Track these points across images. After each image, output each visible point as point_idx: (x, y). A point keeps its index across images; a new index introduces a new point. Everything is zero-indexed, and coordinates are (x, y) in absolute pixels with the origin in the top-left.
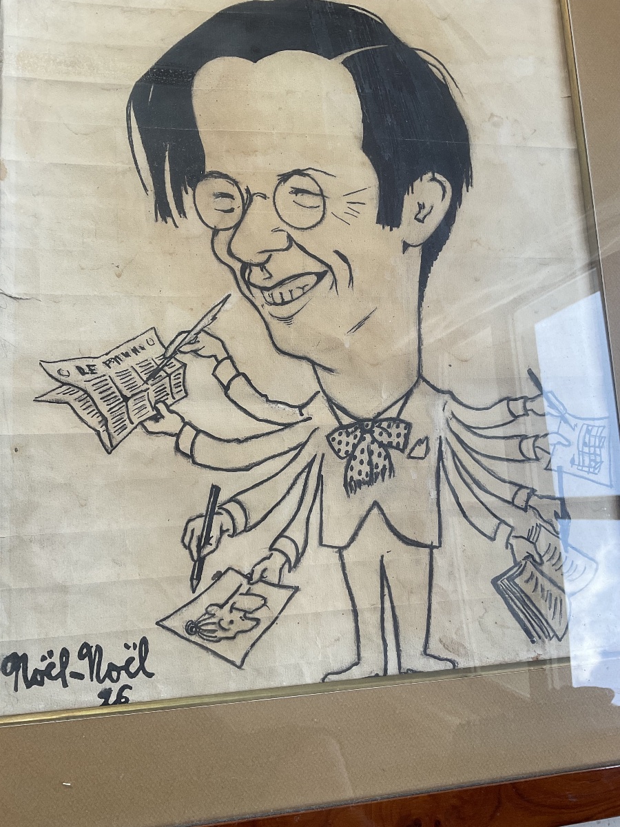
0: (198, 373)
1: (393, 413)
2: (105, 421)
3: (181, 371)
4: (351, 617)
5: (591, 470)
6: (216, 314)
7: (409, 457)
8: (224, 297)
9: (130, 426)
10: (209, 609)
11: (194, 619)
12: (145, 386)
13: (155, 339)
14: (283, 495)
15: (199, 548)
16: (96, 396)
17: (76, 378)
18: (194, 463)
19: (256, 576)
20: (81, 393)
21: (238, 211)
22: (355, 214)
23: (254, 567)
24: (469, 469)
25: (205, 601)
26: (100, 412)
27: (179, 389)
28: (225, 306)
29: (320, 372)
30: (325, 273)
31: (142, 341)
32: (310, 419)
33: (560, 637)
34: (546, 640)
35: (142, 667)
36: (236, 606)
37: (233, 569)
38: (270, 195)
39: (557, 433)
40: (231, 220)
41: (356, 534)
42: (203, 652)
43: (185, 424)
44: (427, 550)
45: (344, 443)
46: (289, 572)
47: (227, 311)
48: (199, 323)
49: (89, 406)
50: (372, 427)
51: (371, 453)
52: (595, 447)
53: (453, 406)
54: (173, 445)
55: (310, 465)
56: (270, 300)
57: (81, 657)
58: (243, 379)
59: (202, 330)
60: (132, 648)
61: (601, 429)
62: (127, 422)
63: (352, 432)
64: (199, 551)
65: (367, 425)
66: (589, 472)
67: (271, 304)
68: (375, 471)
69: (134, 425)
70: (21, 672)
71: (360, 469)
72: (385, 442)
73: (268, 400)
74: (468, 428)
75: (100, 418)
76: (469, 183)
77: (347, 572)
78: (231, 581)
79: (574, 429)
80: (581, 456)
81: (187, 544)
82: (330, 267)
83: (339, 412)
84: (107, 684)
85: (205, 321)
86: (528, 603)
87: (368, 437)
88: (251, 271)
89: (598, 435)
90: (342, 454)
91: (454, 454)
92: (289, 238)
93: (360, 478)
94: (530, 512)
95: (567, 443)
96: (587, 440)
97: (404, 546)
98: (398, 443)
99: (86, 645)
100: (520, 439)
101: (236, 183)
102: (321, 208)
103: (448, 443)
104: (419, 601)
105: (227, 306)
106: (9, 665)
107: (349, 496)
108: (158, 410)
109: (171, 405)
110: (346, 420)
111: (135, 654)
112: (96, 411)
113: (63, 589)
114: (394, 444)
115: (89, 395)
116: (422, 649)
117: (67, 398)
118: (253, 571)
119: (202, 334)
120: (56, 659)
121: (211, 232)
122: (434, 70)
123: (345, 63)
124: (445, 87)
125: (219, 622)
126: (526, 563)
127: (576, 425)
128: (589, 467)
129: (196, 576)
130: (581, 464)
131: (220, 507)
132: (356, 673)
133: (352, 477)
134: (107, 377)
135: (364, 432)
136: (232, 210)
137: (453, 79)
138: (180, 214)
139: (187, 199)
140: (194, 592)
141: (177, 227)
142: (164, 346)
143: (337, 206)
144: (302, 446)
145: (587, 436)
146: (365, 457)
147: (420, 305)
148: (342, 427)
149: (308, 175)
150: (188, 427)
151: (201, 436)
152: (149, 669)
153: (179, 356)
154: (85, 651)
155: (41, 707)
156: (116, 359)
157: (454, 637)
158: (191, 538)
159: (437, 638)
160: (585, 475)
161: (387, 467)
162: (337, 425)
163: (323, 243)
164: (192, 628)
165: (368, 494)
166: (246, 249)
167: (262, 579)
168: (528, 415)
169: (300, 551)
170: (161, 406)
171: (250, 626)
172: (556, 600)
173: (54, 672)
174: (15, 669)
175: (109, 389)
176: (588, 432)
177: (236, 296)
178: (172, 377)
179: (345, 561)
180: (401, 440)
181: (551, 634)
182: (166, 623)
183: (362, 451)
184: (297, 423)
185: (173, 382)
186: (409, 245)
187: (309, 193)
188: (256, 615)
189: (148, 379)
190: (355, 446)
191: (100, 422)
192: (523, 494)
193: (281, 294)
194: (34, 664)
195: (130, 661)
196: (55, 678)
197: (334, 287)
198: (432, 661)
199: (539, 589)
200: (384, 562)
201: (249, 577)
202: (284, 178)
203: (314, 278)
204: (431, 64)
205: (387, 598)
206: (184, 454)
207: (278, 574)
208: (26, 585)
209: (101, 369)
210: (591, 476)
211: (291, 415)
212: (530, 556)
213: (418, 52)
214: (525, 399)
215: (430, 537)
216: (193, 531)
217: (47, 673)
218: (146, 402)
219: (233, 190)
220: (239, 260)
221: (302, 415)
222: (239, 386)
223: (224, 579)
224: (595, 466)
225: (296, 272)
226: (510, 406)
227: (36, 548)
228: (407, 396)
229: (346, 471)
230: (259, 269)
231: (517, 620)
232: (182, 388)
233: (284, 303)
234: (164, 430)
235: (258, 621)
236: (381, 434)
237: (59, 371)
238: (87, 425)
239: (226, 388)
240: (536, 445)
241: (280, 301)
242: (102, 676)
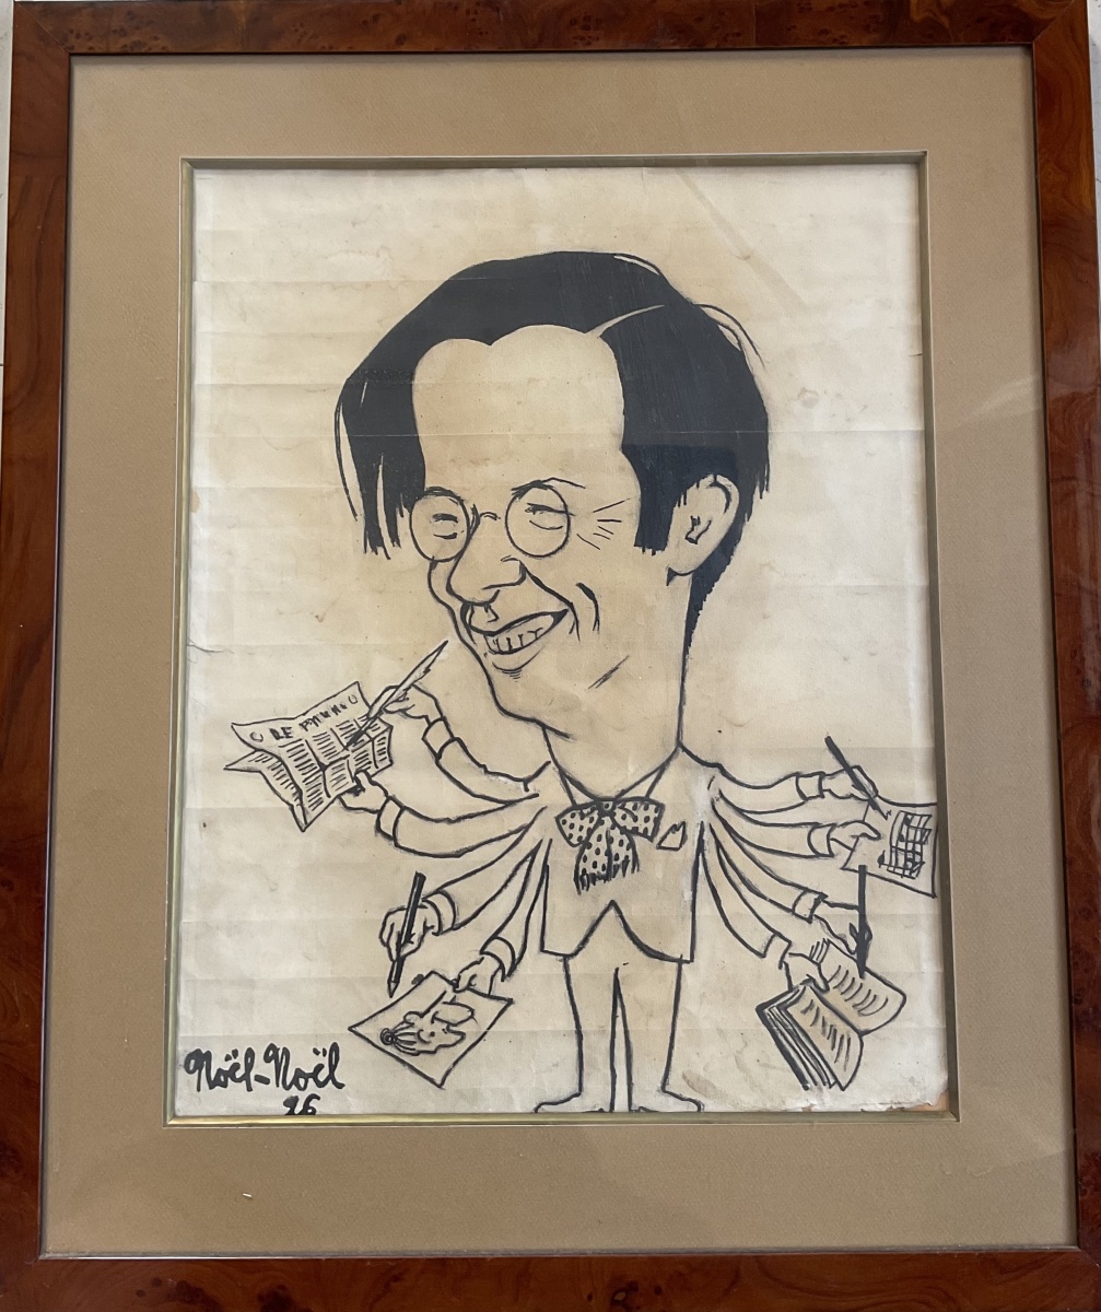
0: (406, 736)
1: (641, 791)
2: (299, 791)
3: (386, 735)
4: (574, 1041)
5: (907, 873)
6: (430, 665)
7: (660, 847)
8: (440, 644)
9: (327, 801)
10: (408, 1018)
11: (391, 1028)
12: (345, 753)
13: (359, 696)
14: (499, 888)
15: (399, 947)
16: (291, 764)
17: (270, 743)
18: (397, 845)
19: (463, 984)
20: (275, 760)
21: (462, 537)
22: (608, 535)
23: (461, 972)
24: (738, 865)
25: (404, 1007)
26: (294, 782)
27: (383, 756)
28: (441, 655)
29: (551, 736)
30: (565, 612)
31: (342, 698)
32: (536, 795)
33: (843, 1085)
34: (825, 1088)
35: (331, 1077)
36: (438, 1016)
37: (436, 973)
38: (501, 514)
39: (863, 822)
40: (452, 548)
41: (585, 941)
42: (399, 1064)
43: (389, 798)
44: (675, 965)
45: (577, 827)
46: (502, 981)
47: (443, 661)
48: (409, 676)
49: (283, 776)
50: (614, 808)
51: (610, 840)
52: (914, 842)
53: (722, 782)
54: (374, 823)
55: (533, 853)
56: (494, 647)
57: (267, 1059)
58: (458, 745)
59: (412, 685)
60: (321, 1054)
61: (925, 819)
62: (324, 795)
63: (589, 814)
64: (398, 950)
65: (607, 806)
66: (903, 875)
67: (496, 653)
68: (614, 863)
69: (331, 799)
70: (204, 1071)
71: (596, 859)
72: (629, 828)
73: (486, 772)
74: (740, 812)
75: (294, 790)
76: (764, 487)
77: (572, 985)
78: (434, 987)
79: (886, 818)
80: (894, 855)
81: (385, 940)
82: (571, 605)
83: (573, 789)
84: (294, 1091)
85: (417, 674)
86: (803, 1039)
87: (607, 820)
88: (473, 612)
89: (921, 826)
90: (574, 841)
91: (719, 845)
92: (523, 569)
93: (595, 871)
94: (816, 922)
95: (875, 836)
96: (904, 833)
97: (645, 957)
98: (646, 830)
99: (272, 1047)
100: (810, 828)
101: (461, 501)
102: (565, 529)
103: (712, 831)
104: (661, 1026)
105: (443, 655)
106: (193, 1062)
107: (579, 893)
108: (358, 781)
109: (374, 775)
110: (581, 799)
111: (325, 1061)
112: (290, 781)
113: (250, 983)
114: (641, 831)
115: (283, 763)
116: (660, 1085)
117: (259, 766)
118: (459, 977)
119: (413, 689)
120: (241, 1059)
121: (428, 563)
122: (727, 333)
123: (604, 337)
124: (740, 356)
125: (418, 1033)
126: (805, 989)
127: (889, 813)
128: (905, 868)
129: (394, 979)
130: (893, 864)
131: (425, 900)
132: (576, 1105)
133: (584, 871)
134: (303, 742)
135: (601, 815)
136: (454, 536)
137: (751, 342)
138: (393, 542)
139: (403, 523)
140: (391, 997)
141: (388, 558)
142: (367, 704)
143: (584, 526)
144: (525, 829)
145: (905, 827)
146: (603, 845)
147: (686, 651)
148: (575, 807)
149: (550, 487)
150: (391, 803)
151: (406, 813)
152: (339, 1081)
153: (384, 717)
154: (271, 1053)
155: (223, 1111)
156: (315, 720)
157: (702, 1073)
158: (390, 934)
159: (680, 1073)
160: (898, 879)
161: (631, 858)
162: (569, 804)
163: (562, 575)
164: (388, 1037)
165: (605, 891)
166: (469, 585)
167: (469, 987)
168: (823, 797)
169: (517, 956)
170: (361, 776)
171: (453, 1041)
172: (842, 1038)
173: (239, 1074)
174: (198, 1067)
175: (305, 755)
176: (907, 822)
177: (454, 641)
178: (376, 742)
179: (571, 972)
180: (650, 825)
181: (832, 1081)
182: (358, 1029)
183: (599, 838)
184: (521, 800)
185: (377, 749)
186: (677, 574)
187: (550, 510)
188: (461, 1028)
189: (349, 744)
190: (590, 832)
191: (294, 794)
192: (809, 899)
193: (509, 639)
194: (218, 1063)
195: (319, 1068)
196: (240, 1080)
197: (575, 630)
198: (672, 1099)
199: (820, 1021)
200: (619, 977)
201: (455, 984)
202: (520, 492)
203: (550, 620)
204: (722, 325)
205: (619, 1020)
206: (385, 835)
207: (489, 982)
208: (212, 977)
209: (297, 732)
210: (905, 881)
211: (511, 791)
212: (811, 979)
213: (705, 309)
214: (822, 775)
215: (680, 948)
216: (392, 926)
217: (231, 1074)
218: (346, 772)
219: (457, 511)
220: (460, 598)
221: (527, 790)
222: (453, 753)
223: (425, 984)
224: (913, 867)
225: (528, 614)
226: (800, 785)
227: (222, 936)
228: (661, 770)
229: (578, 862)
230: (482, 609)
231: (786, 1058)
232: (386, 755)
233: (512, 651)
234: (364, 806)
235: (463, 1035)
236: (624, 818)
237: (252, 735)
238: (280, 796)
239: (438, 756)
240: (832, 836)
241: (507, 649)
242: (288, 1082)
